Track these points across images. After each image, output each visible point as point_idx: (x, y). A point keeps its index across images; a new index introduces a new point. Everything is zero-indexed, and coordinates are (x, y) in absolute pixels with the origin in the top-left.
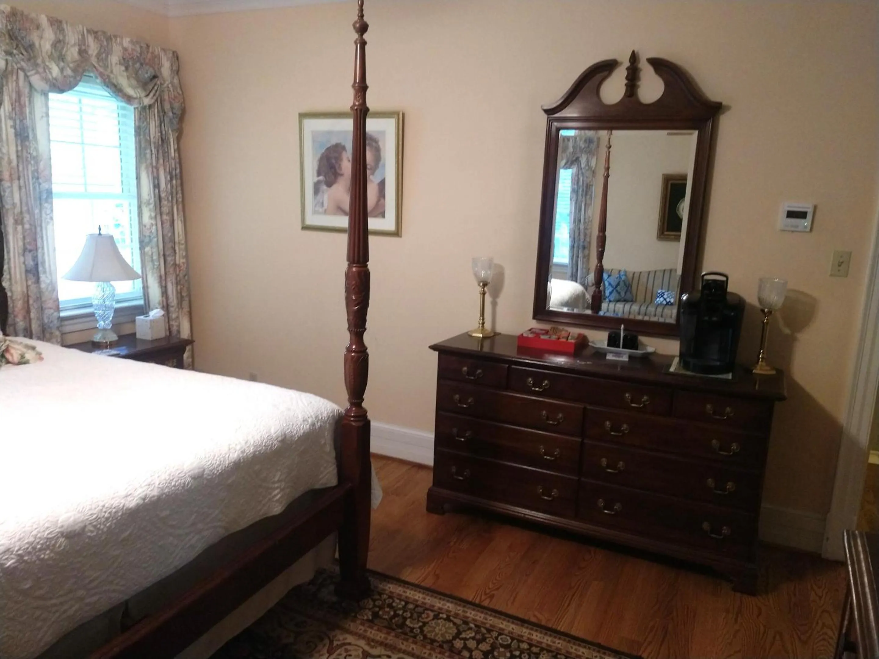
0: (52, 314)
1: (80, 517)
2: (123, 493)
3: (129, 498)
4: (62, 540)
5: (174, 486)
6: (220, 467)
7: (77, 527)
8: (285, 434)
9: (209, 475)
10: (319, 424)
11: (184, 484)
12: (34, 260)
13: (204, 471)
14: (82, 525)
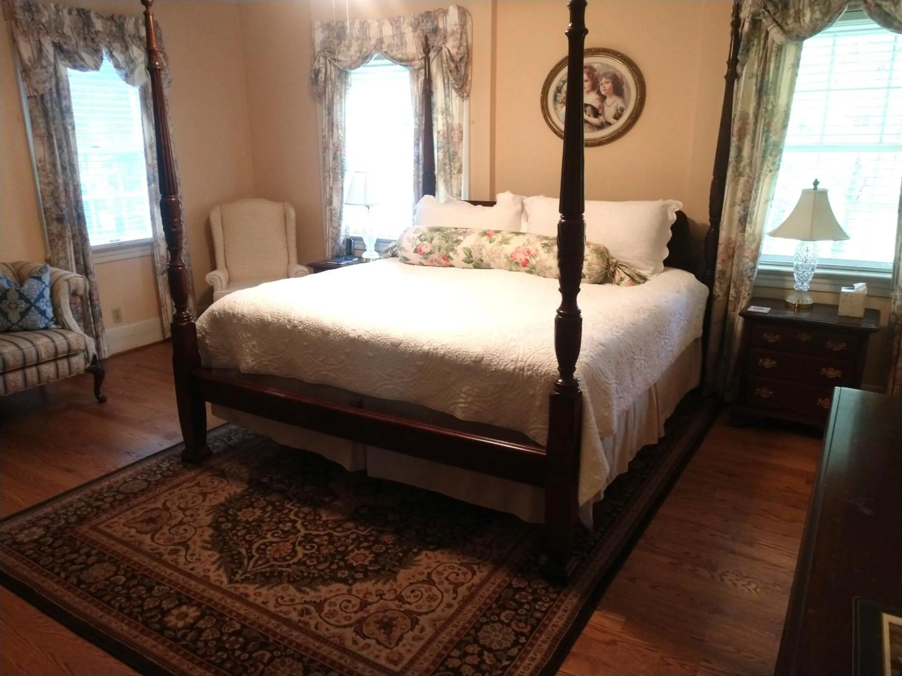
0: (748, 263)
1: (331, 327)
2: (354, 328)
3: (353, 332)
4: (320, 332)
5: (378, 341)
6: (412, 349)
7: (326, 330)
8: (482, 359)
9: (402, 349)
10: (530, 373)
11: (385, 343)
12: (744, 211)
13: (401, 344)
14: (329, 330)
